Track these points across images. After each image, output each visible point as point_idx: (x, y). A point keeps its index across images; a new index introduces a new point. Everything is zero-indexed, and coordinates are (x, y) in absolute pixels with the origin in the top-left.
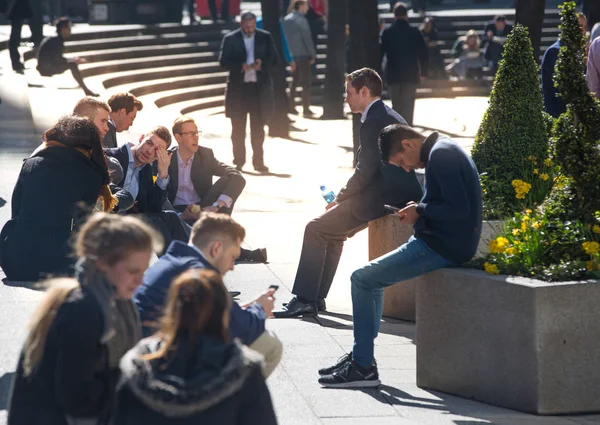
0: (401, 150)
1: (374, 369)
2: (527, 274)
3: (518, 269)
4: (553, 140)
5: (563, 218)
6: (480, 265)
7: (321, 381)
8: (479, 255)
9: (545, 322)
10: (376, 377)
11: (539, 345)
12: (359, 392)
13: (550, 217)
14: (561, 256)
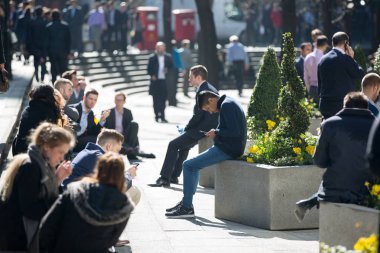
0: (208, 103)
1: (192, 209)
2: (267, 163)
3: (262, 160)
4: (280, 99)
5: (285, 136)
6: (244, 159)
7: (167, 215)
8: (245, 154)
9: (274, 185)
10: (193, 213)
11: (271, 196)
12: (185, 221)
13: (278, 136)
14: (283, 154)
